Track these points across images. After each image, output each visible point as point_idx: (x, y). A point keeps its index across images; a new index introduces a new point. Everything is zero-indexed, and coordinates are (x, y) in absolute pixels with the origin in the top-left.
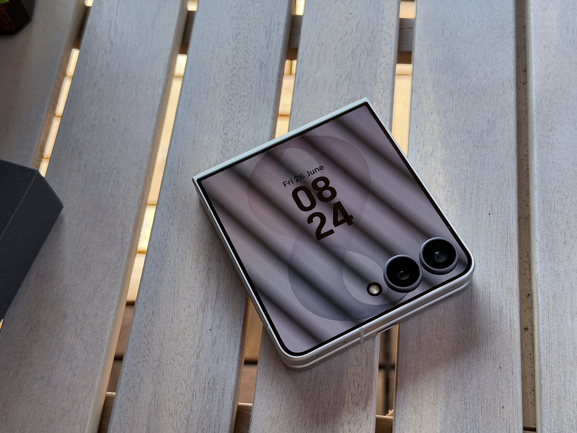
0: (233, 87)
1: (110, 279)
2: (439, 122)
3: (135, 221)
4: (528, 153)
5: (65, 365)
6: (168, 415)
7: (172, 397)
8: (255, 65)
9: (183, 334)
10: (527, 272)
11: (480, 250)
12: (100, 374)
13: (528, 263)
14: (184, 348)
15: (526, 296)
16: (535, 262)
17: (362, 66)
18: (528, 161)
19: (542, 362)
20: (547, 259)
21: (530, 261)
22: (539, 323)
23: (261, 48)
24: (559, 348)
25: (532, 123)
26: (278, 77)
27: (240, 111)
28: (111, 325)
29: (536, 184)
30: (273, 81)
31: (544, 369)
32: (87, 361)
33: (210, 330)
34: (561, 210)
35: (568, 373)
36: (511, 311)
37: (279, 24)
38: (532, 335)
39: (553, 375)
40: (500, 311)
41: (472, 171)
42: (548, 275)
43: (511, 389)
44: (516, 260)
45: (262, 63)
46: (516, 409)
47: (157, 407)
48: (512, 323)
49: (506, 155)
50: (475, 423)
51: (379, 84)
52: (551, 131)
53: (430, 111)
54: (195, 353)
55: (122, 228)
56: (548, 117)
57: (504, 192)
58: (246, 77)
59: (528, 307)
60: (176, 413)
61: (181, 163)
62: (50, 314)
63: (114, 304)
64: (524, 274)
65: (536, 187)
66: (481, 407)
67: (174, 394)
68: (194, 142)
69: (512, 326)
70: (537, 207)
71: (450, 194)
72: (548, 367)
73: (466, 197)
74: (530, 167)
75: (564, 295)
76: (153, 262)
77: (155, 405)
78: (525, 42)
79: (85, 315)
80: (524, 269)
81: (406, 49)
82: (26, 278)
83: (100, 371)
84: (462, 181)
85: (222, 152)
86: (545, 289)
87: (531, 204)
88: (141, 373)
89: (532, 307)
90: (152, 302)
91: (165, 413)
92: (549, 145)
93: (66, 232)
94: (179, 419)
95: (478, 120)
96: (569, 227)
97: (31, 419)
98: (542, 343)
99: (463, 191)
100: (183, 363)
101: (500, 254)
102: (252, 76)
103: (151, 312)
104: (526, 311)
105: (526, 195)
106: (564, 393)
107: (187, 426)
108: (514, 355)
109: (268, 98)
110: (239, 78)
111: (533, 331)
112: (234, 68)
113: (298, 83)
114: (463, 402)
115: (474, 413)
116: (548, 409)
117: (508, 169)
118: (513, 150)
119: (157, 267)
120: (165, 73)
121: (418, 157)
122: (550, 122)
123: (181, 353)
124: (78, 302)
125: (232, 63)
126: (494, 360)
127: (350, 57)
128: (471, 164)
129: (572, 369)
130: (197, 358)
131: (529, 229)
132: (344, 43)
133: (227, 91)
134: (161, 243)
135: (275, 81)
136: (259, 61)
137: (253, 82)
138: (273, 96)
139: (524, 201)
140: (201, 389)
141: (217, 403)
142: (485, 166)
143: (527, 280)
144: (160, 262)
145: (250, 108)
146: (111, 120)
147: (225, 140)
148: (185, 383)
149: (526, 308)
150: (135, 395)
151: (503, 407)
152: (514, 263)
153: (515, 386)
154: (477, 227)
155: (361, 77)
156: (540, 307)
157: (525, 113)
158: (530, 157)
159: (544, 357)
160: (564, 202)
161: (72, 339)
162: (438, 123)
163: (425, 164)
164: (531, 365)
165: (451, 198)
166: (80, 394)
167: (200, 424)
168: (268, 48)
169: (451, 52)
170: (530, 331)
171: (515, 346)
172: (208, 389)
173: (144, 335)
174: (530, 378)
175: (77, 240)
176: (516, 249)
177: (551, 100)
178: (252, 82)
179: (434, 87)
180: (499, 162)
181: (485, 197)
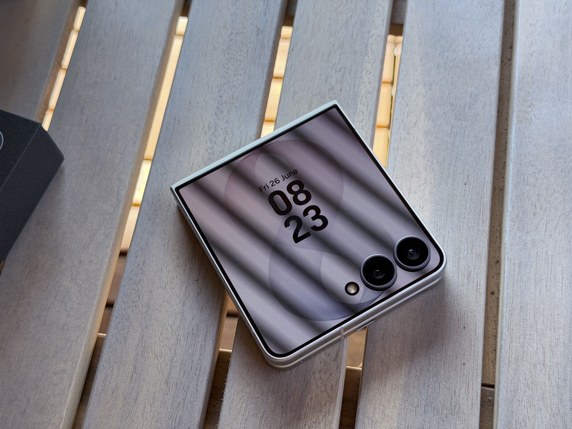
0: (230, 51)
1: (106, 229)
2: (425, 94)
3: (131, 176)
4: (507, 128)
5: (60, 306)
6: (154, 356)
7: (158, 340)
8: (252, 31)
9: (171, 283)
10: (498, 240)
11: (454, 218)
12: (93, 316)
13: (499, 232)
14: (171, 296)
15: (495, 262)
16: (505, 231)
17: (355, 36)
18: (507, 135)
19: (504, 324)
20: (516, 229)
21: (501, 230)
22: (503, 288)
23: (259, 14)
24: (521, 312)
25: (513, 98)
26: (273, 43)
27: (236, 75)
28: (104, 272)
29: (512, 157)
30: (269, 48)
31: (505, 330)
32: (81, 303)
33: (196, 280)
34: (533, 183)
35: (527, 335)
36: (479, 276)
38: (498, 299)
39: (513, 337)
40: (468, 275)
41: (452, 142)
42: (516, 244)
43: (473, 348)
44: (487, 228)
45: (258, 30)
46: (476, 366)
47: (143, 349)
48: (479, 287)
49: (486, 128)
50: (437, 378)
51: (370, 55)
52: (530, 107)
53: (416, 83)
54: (181, 301)
55: (119, 182)
56: (529, 93)
57: (481, 164)
58: (243, 42)
59: (496, 273)
60: (161, 355)
61: (177, 122)
62: (48, 258)
63: (108, 252)
64: (494, 242)
65: (512, 160)
66: (444, 362)
67: (160, 338)
68: (190, 103)
69: (478, 289)
70: (511, 179)
71: (429, 163)
72: (509, 329)
73: (445, 167)
74: (508, 141)
75: (530, 263)
76: (146, 215)
77: (142, 346)
78: (513, 20)
79: (80, 261)
80: (495, 237)
81: (398, 21)
82: (27, 224)
83: (92, 313)
84: (442, 152)
85: (216, 114)
86: (512, 256)
87: (506, 176)
88: (130, 317)
89: (500, 274)
90: (143, 252)
91: (150, 354)
92: (527, 120)
93: (66, 183)
94: (163, 361)
95: (462, 93)
96: (539, 199)
97: (27, 354)
98: (505, 306)
99: (442, 161)
100: (170, 310)
101: (473, 222)
102: (248, 42)
103: (142, 262)
104: (493, 277)
105: (503, 167)
106: (522, 354)
107: (171, 367)
108: (478, 317)
109: (263, 64)
110: (237, 43)
111: (499, 295)
112: (232, 33)
114: (427, 357)
115: (436, 368)
116: (505, 368)
117: (486, 142)
118: (493, 124)
119: (149, 219)
120: (166, 36)
121: (402, 127)
122: (530, 98)
123: (169, 300)
124: (75, 249)
125: (231, 28)
126: (458, 320)
127: (344, 27)
128: (451, 136)
129: (531, 332)
130: (183, 306)
131: (503, 200)
132: (339, 13)
133: (224, 55)
134: (154, 197)
135: (270, 48)
136: (256, 27)
137: (250, 48)
138: (267, 62)
139: (500, 173)
140: (185, 334)
141: (199, 348)
142: (465, 139)
143: (497, 247)
144: (152, 215)
145: (245, 73)
146: (112, 78)
147: (220, 103)
148: (171, 328)
149: (494, 274)
150: (124, 337)
151: (464, 364)
152: (485, 231)
153: (477, 345)
154: (452, 195)
155: (352, 47)
156: (506, 273)
157: (508, 88)
158: (509, 131)
159: (506, 320)
160: (537, 176)
161: (68, 283)
162: (423, 95)
163: (408, 133)
164: (494, 327)
165: (430, 167)
166: (74, 333)
167: (182, 366)
168: (265, 14)
169: (441, 26)
170: (496, 296)
171: (480, 309)
172: (191, 335)
173: (134, 282)
174: (493, 339)
175: (76, 191)
176: (488, 218)
177: (533, 77)
178: (248, 47)
179: (422, 60)
180: (478, 135)
181: (463, 168)
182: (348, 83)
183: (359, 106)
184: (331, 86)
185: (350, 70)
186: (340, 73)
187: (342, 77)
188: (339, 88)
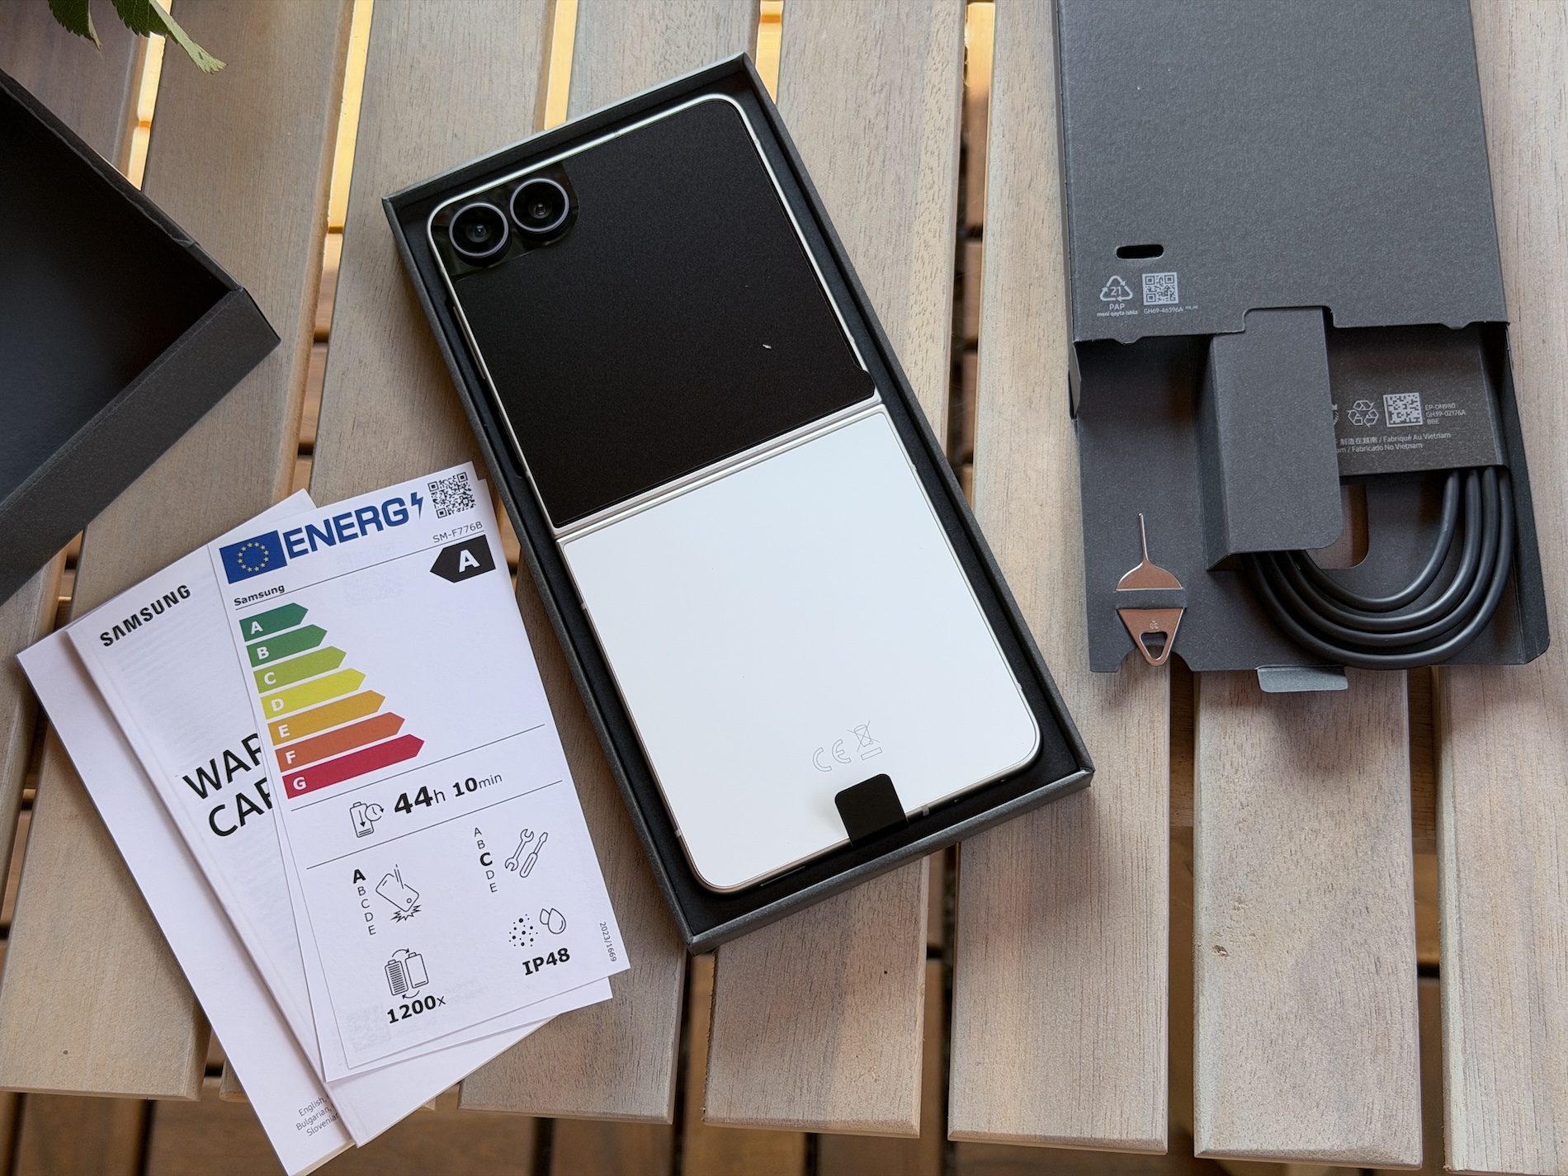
0: (668, 65)
2: (1043, 125)
8: (705, 21)
17: (903, 17)
45: (718, 17)
51: (935, 53)
53: (1026, 105)
58: (692, 45)
102: (701, 43)
110: (678, 47)
112: (667, 28)
113: (788, 53)
121: (1006, 192)
125: (664, 18)
136: (713, 12)
146: (449, 135)
178: (702, 54)
182: (899, 112)
183: (923, 158)
184: (867, 121)
185: (901, 87)
186: (883, 96)
187: (888, 102)
188: (883, 125)
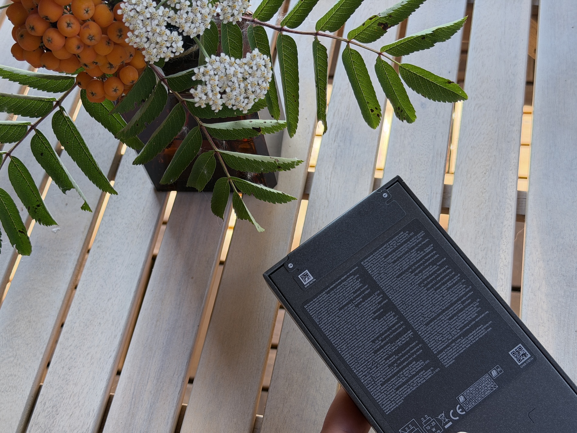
37: (437, 193)
41: (565, 302)
51: (504, 239)
53: (538, 260)
71: (550, 316)
73: (561, 319)
79: (321, 378)
81: (521, 213)
84: (559, 309)
95: (570, 268)
99: (559, 315)
121: (530, 290)
127: (485, 219)
132: (481, 209)
154: (568, 339)
155: (492, 233)
162: (543, 268)
165: (551, 319)
169: (552, 220)
179: (540, 243)
181: (573, 320)
185: (491, 250)
186: (484, 252)
